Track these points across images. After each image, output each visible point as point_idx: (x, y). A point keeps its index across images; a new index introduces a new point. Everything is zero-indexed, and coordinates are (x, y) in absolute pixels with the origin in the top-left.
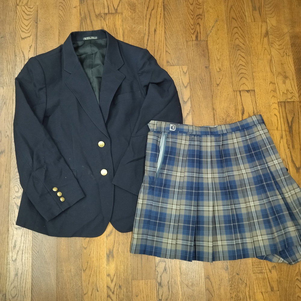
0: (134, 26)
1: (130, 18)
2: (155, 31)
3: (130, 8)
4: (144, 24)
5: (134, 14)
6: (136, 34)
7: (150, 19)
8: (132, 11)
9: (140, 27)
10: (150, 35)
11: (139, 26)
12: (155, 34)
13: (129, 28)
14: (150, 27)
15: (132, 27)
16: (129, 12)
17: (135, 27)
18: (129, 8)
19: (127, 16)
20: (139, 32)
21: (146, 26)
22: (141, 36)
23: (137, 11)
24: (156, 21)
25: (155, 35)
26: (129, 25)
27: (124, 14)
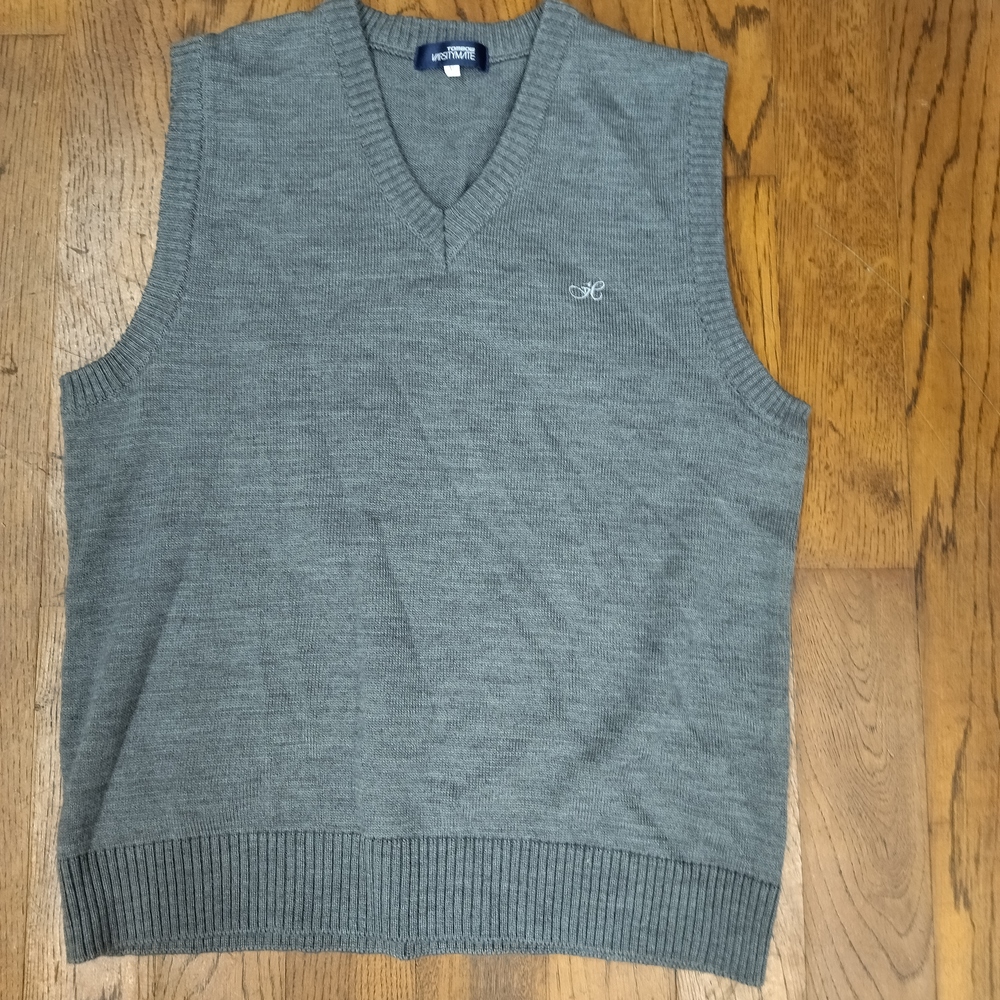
0: (841, 260)
1: (818, 211)
2: (966, 287)
3: (822, 150)
4: (905, 244)
5: (844, 185)
6: (857, 305)
7: (935, 215)
8: (834, 168)
9: (879, 262)
10: (935, 312)
11: (872, 261)
12: (963, 309)
13: (815, 273)
14: (935, 262)
15: (832, 265)
16: (818, 174)
17: (848, 266)
18: (815, 150)
19: (804, 197)
20: (876, 296)
21: (911, 260)
22: (887, 316)
23: (863, 168)
24: (973, 227)
25: (968, 316)
26: (814, 250)
27: (788, 186)
